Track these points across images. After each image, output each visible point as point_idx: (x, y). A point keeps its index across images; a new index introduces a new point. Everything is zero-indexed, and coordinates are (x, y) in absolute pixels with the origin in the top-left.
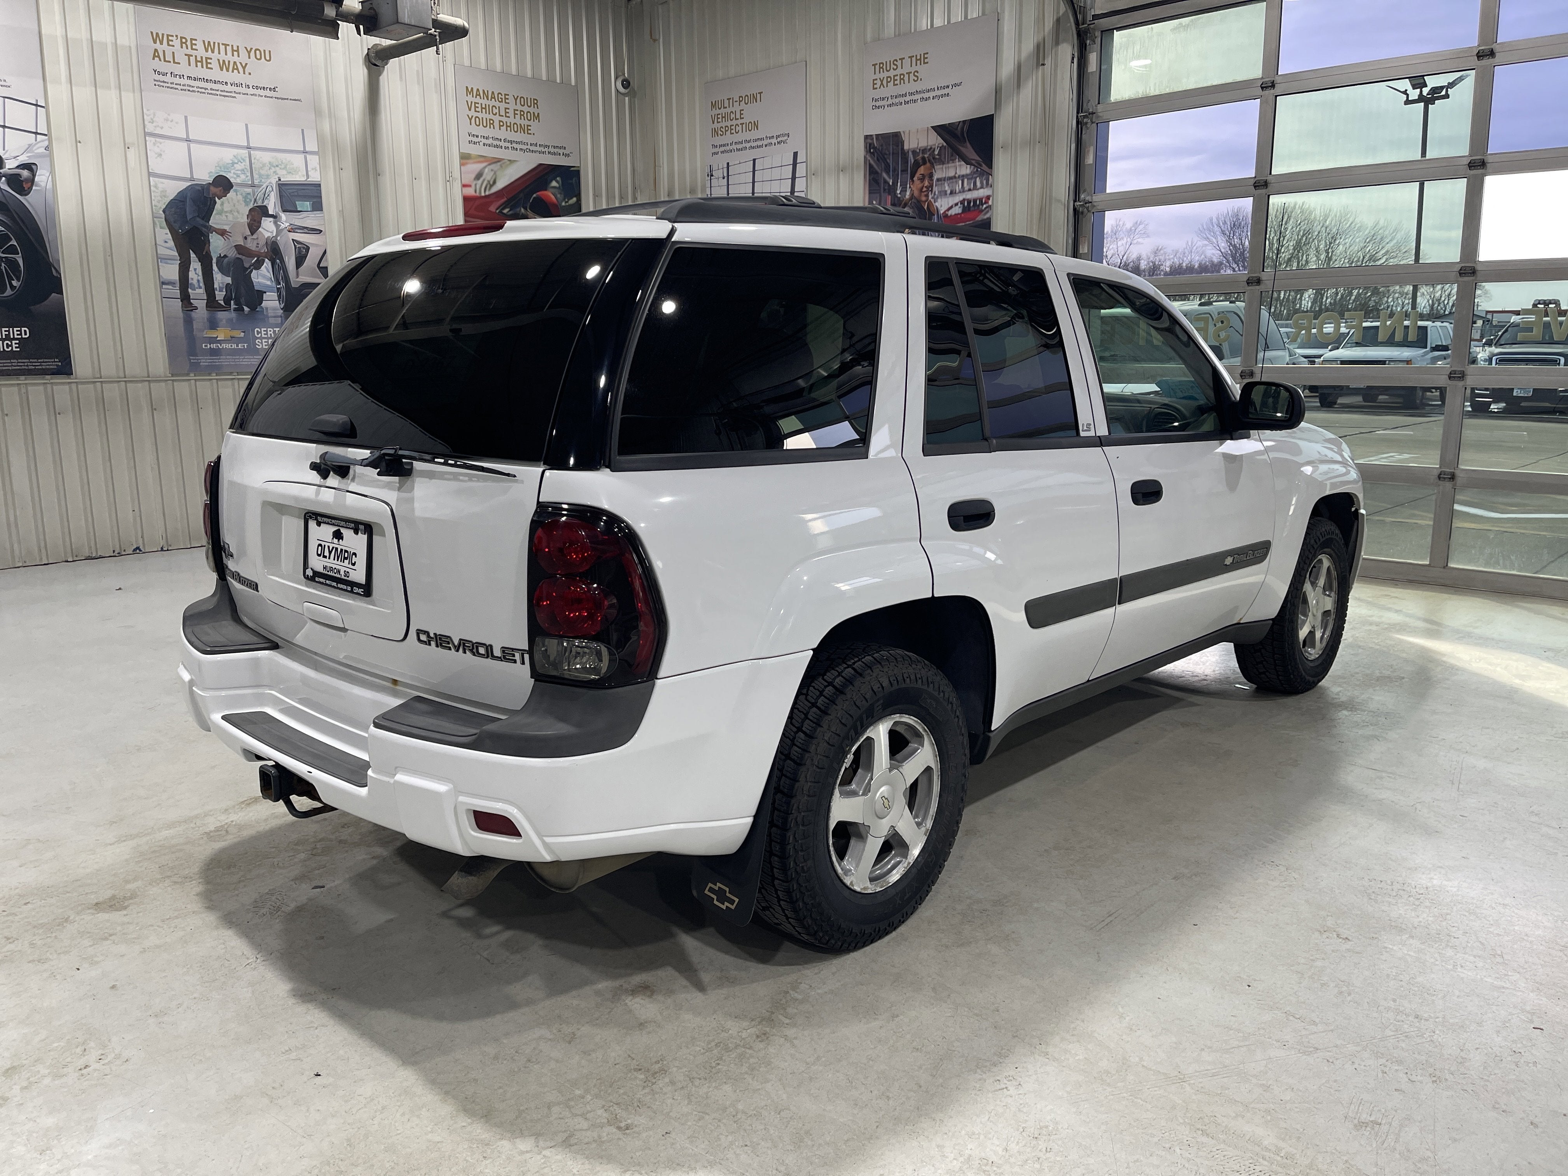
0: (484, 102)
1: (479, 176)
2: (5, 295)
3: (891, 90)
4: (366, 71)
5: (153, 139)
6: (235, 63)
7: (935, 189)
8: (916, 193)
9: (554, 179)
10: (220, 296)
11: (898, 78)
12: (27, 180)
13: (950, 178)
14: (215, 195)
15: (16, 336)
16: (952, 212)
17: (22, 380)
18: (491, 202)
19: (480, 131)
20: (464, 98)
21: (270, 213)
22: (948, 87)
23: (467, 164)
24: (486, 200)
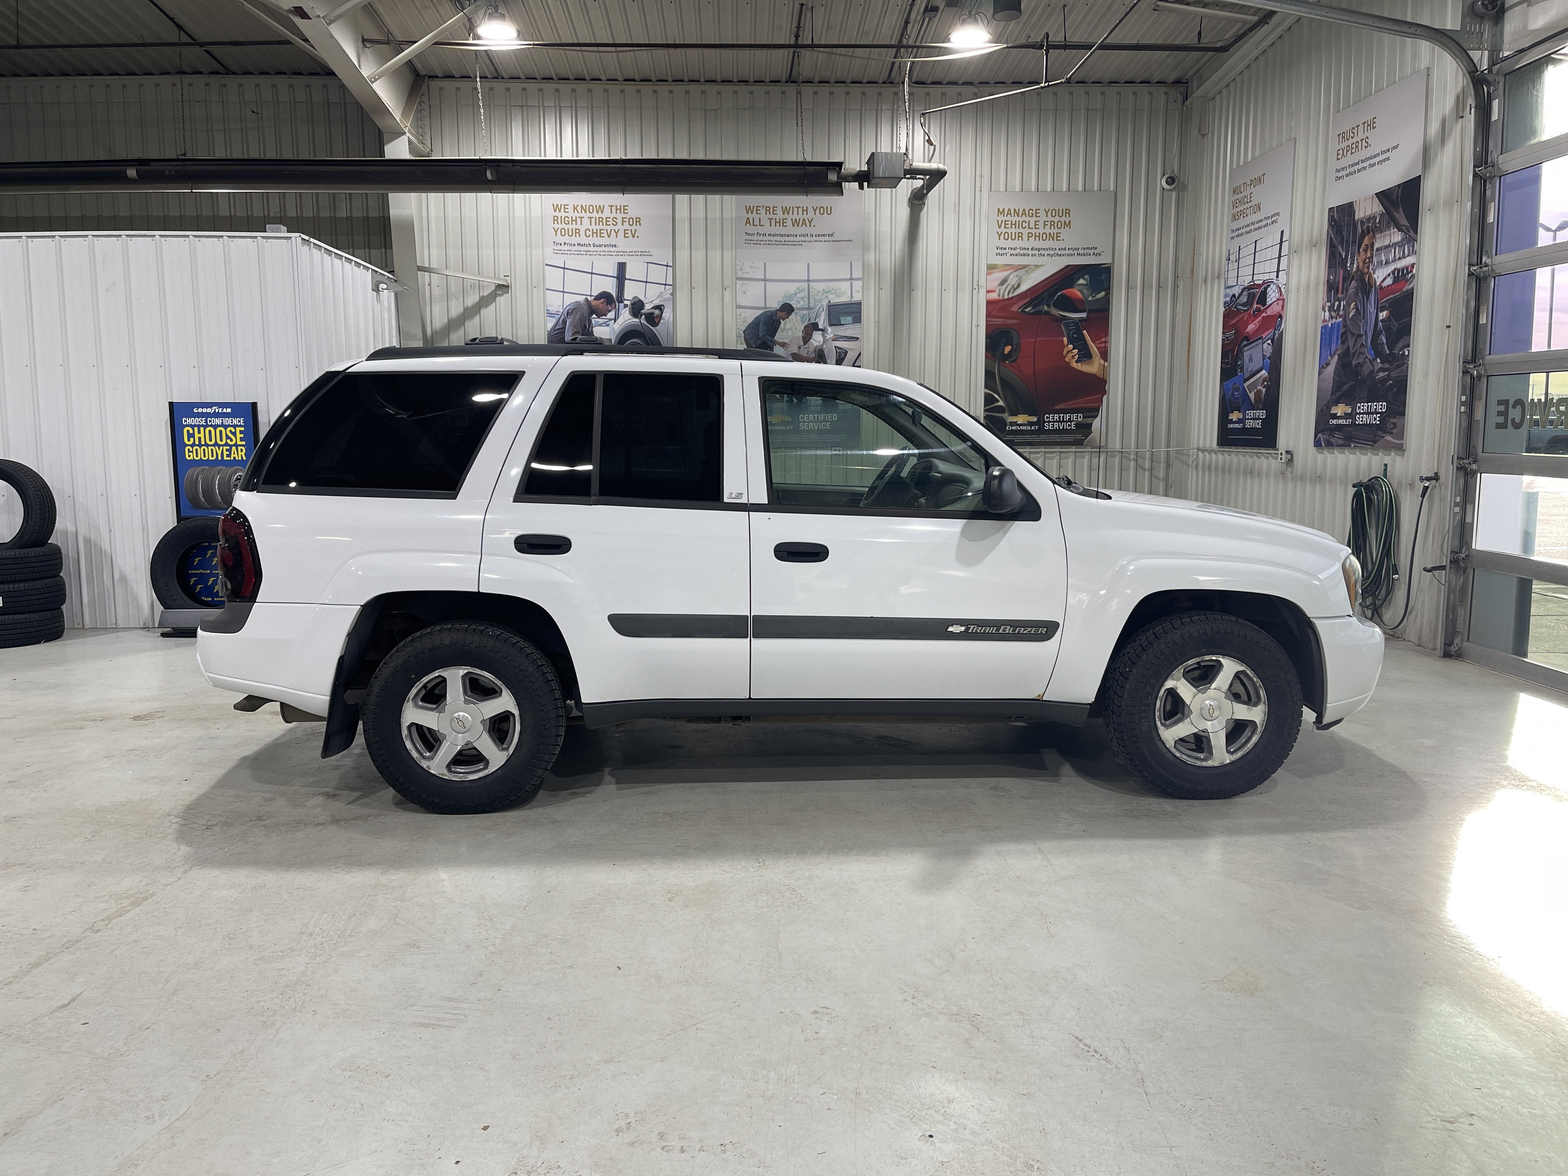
0: (1015, 219)
1: (1003, 282)
3: (1350, 159)
4: (908, 209)
5: (741, 282)
6: (804, 220)
7: (1375, 259)
8: (1361, 265)
9: (1082, 277)
11: (1354, 146)
12: (657, 316)
13: (1386, 247)
14: (781, 317)
16: (1385, 284)
18: (1014, 304)
19: (1010, 243)
20: (995, 217)
21: (820, 327)
22: (1389, 150)
23: (992, 273)
24: (1011, 301)
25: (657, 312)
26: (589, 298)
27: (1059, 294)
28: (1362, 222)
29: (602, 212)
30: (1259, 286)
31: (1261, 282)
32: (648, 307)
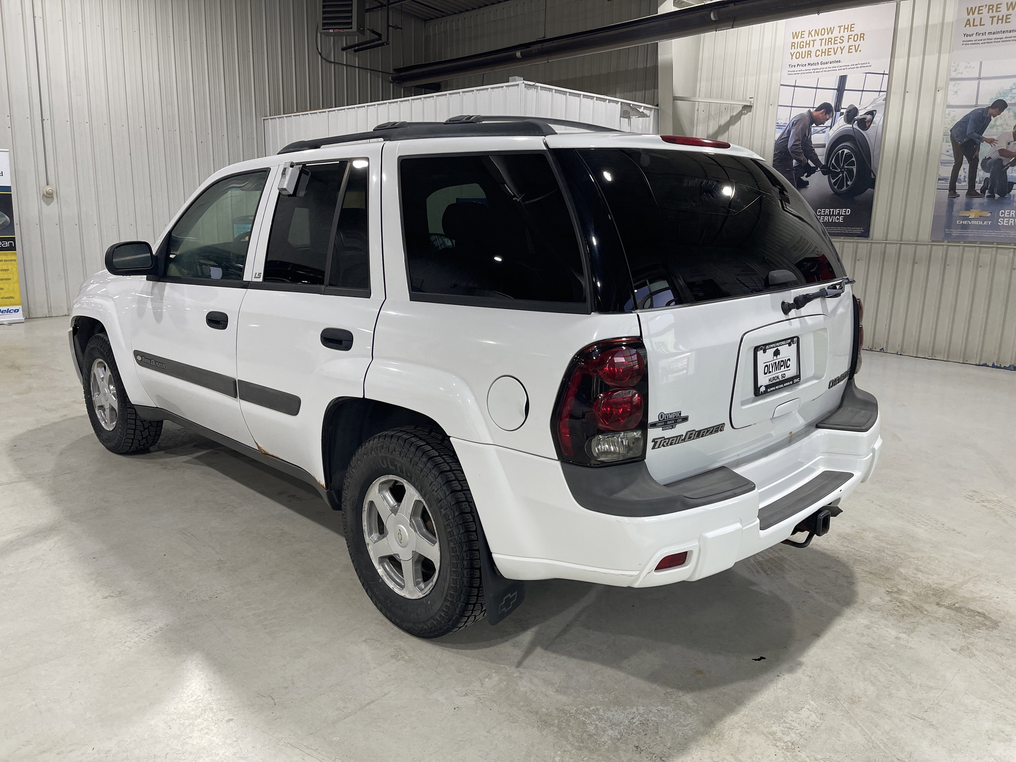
2: (842, 190)
12: (868, 121)
14: (992, 115)
15: (843, 214)
17: (842, 239)
25: (869, 117)
26: (811, 110)
29: (832, 33)
32: (861, 113)
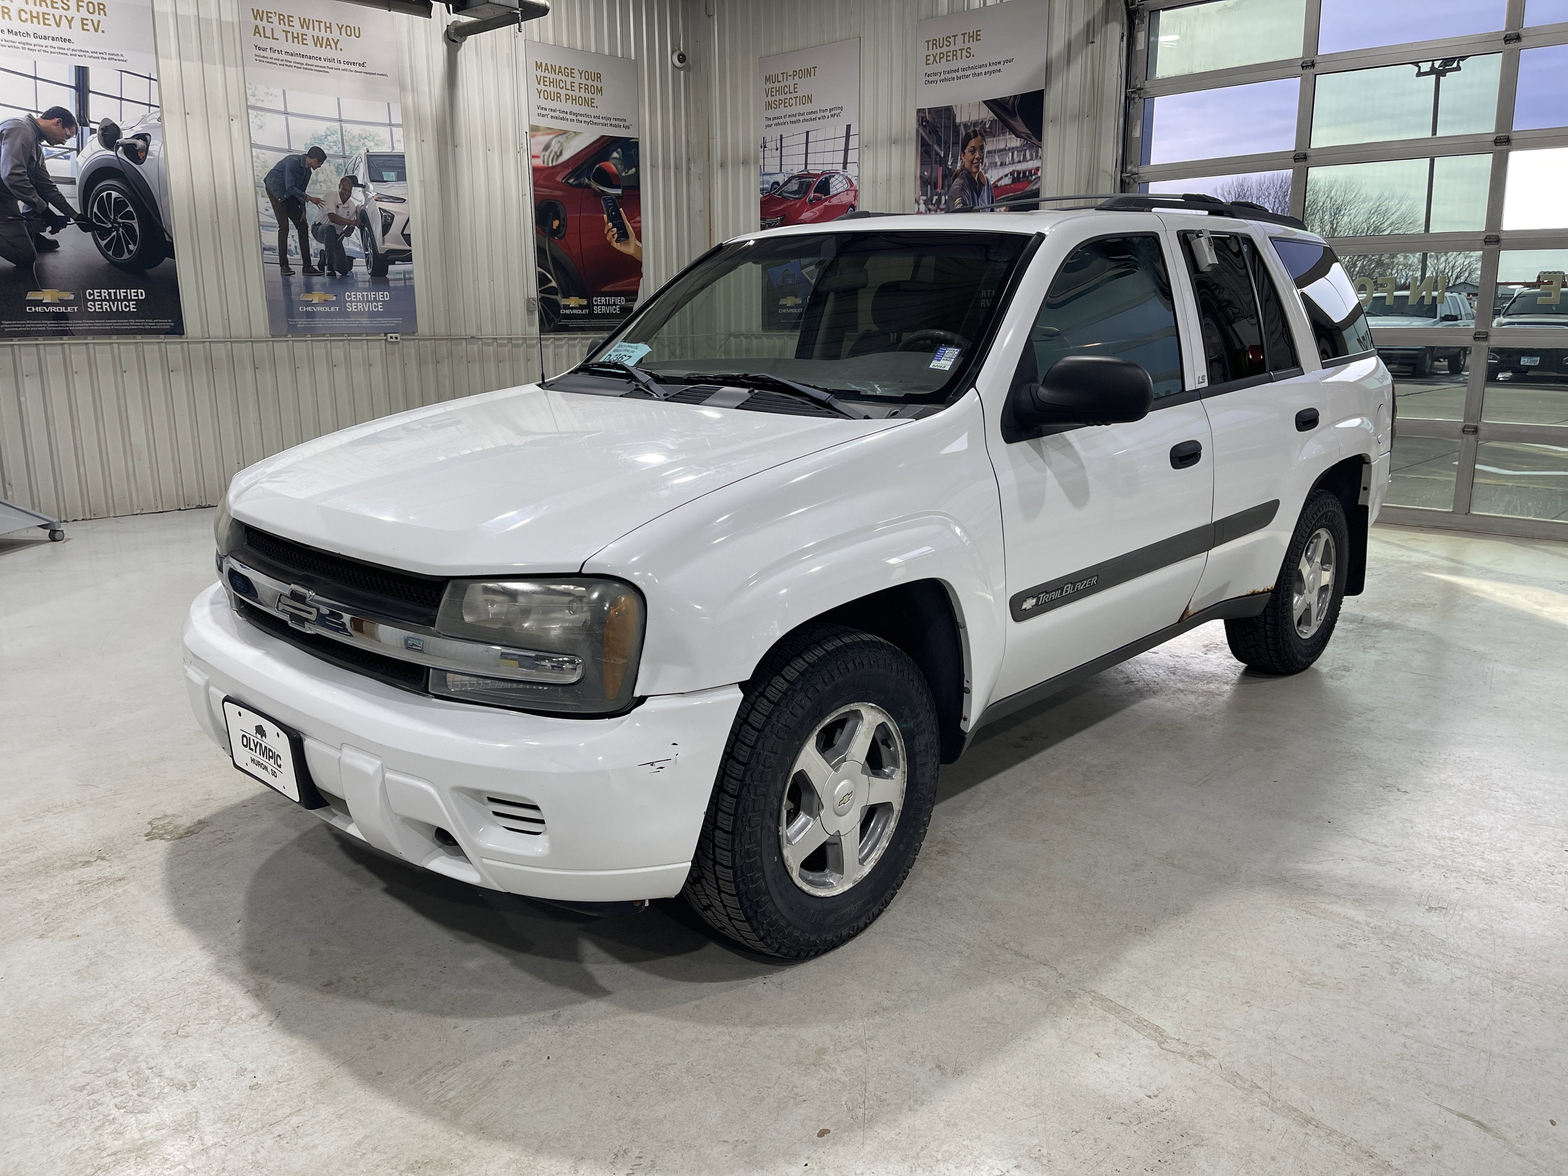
0: (553, 76)
1: (547, 148)
2: (122, 258)
3: (944, 66)
4: (445, 46)
5: (255, 112)
6: (328, 39)
7: (986, 161)
8: (967, 165)
9: (615, 150)
10: (315, 261)
11: (950, 54)
12: (141, 150)
13: (1001, 151)
14: (310, 165)
15: (133, 298)
16: (1001, 183)
17: (139, 339)
18: (558, 173)
19: (549, 104)
20: (533, 72)
21: (360, 182)
22: (1000, 63)
23: (536, 135)
24: (553, 170)
25: (140, 143)
26: (34, 115)
27: (597, 166)
28: (965, 125)
30: (817, 176)
31: (820, 172)
32: (126, 135)
